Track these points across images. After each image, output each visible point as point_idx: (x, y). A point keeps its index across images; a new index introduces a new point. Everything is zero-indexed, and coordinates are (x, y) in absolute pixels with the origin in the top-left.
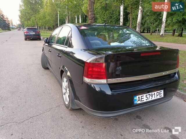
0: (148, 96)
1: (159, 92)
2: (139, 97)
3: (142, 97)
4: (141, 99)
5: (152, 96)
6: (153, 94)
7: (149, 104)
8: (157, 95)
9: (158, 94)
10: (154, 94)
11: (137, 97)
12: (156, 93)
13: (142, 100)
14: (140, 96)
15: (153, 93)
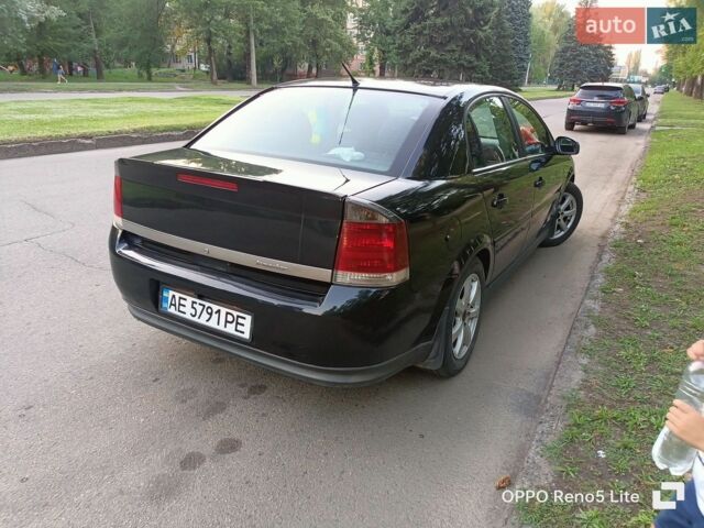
0: (199, 308)
1: (235, 313)
2: (174, 296)
3: (182, 302)
4: (180, 304)
5: (211, 314)
6: (215, 311)
7: (197, 333)
8: (227, 322)
9: (230, 318)
10: (219, 311)
11: (171, 293)
12: (224, 310)
13: (182, 308)
14: (178, 295)
15: (215, 308)
